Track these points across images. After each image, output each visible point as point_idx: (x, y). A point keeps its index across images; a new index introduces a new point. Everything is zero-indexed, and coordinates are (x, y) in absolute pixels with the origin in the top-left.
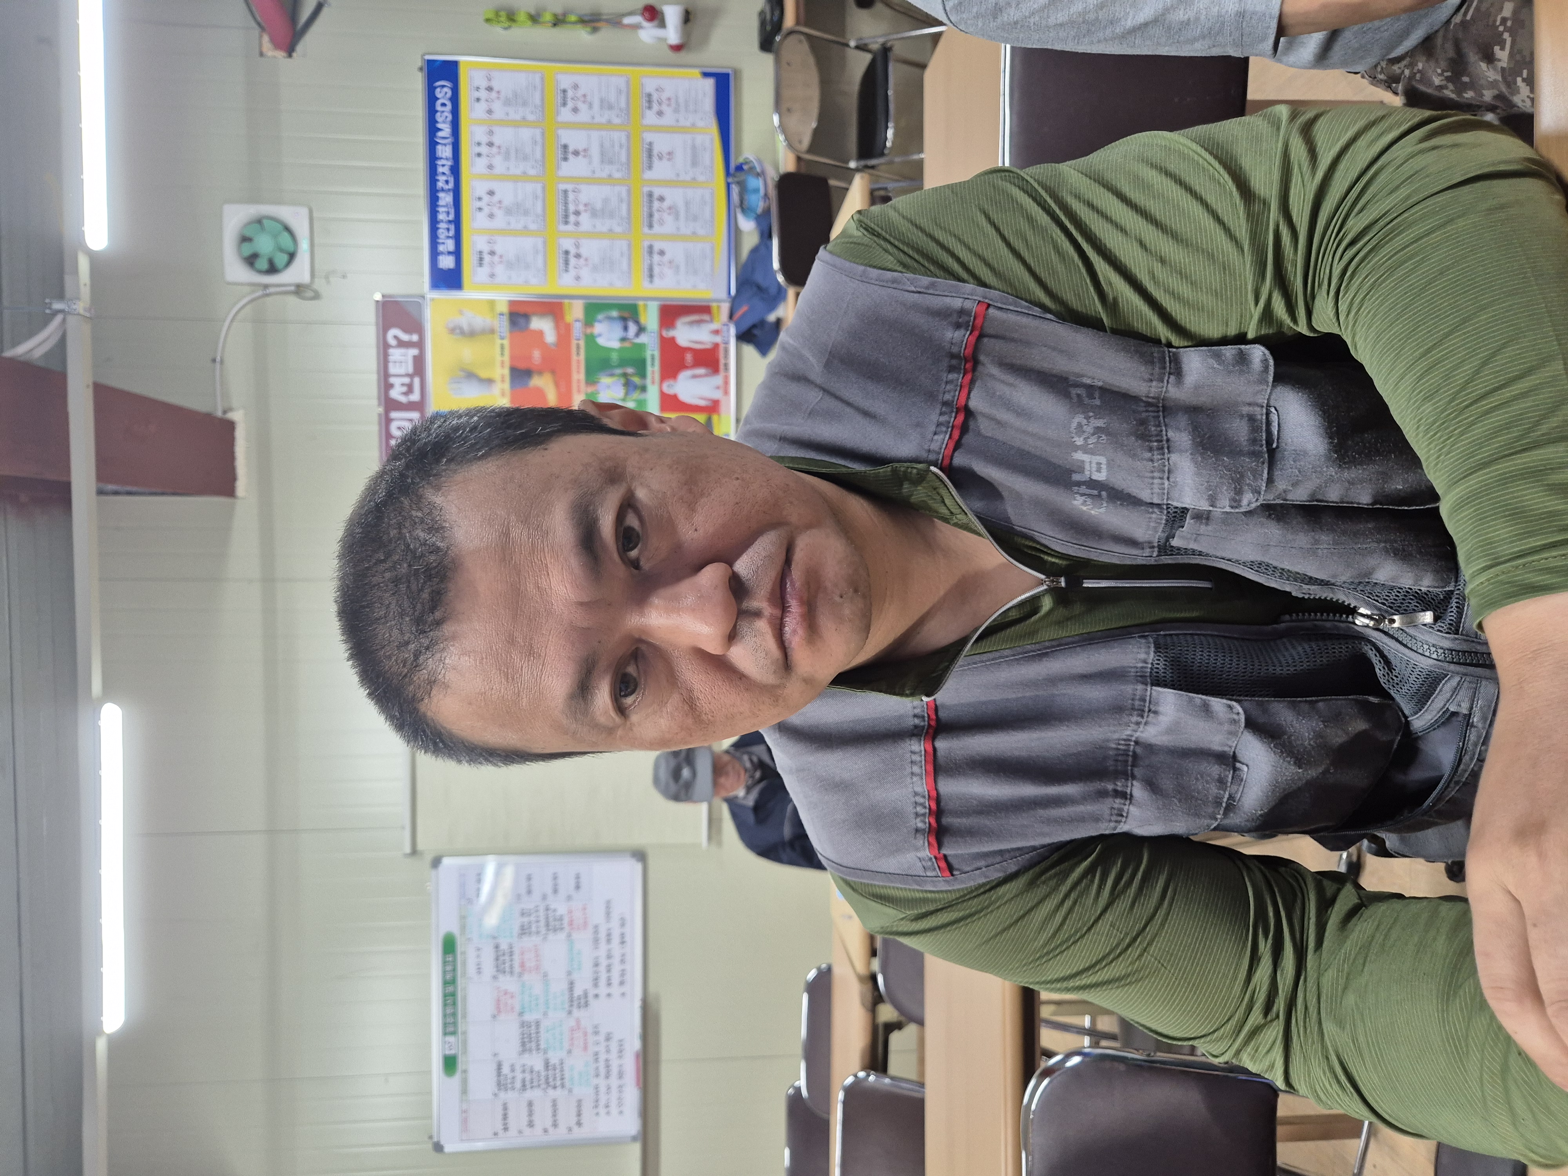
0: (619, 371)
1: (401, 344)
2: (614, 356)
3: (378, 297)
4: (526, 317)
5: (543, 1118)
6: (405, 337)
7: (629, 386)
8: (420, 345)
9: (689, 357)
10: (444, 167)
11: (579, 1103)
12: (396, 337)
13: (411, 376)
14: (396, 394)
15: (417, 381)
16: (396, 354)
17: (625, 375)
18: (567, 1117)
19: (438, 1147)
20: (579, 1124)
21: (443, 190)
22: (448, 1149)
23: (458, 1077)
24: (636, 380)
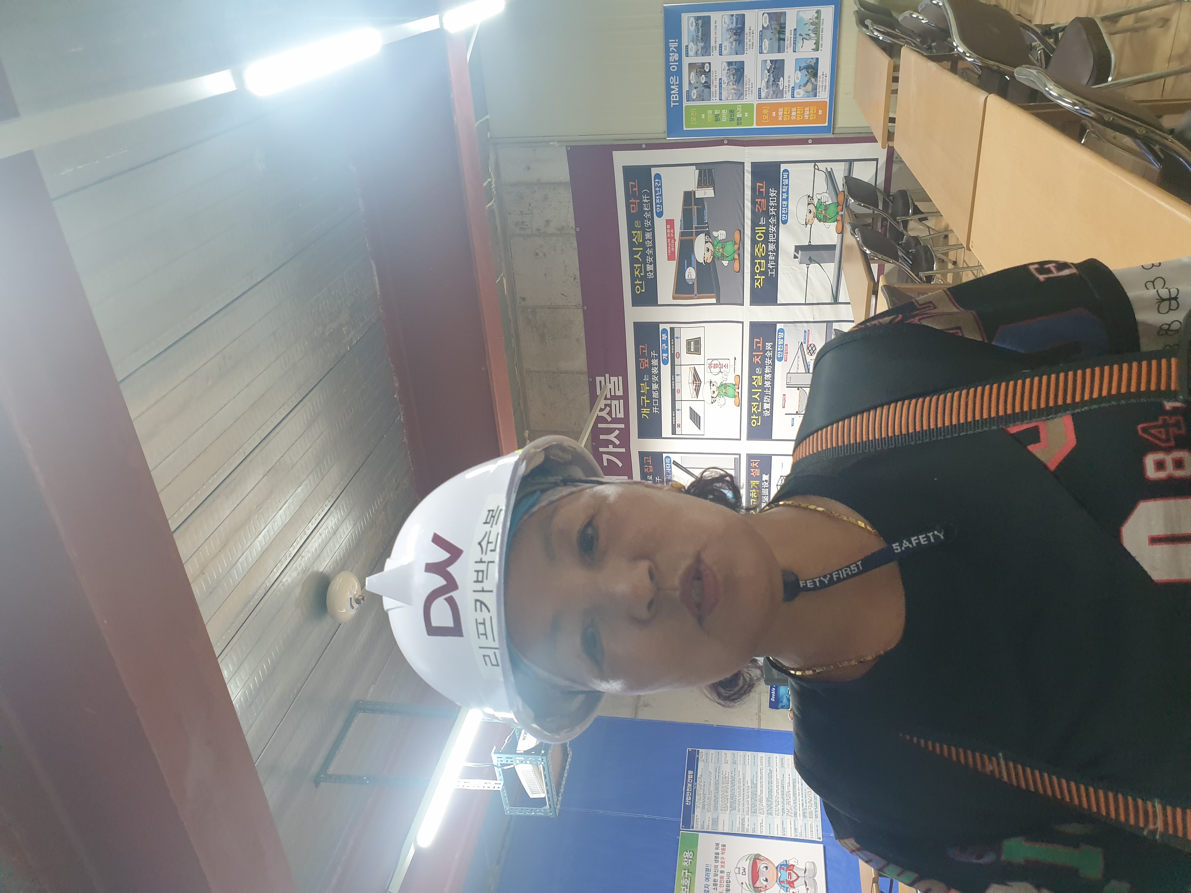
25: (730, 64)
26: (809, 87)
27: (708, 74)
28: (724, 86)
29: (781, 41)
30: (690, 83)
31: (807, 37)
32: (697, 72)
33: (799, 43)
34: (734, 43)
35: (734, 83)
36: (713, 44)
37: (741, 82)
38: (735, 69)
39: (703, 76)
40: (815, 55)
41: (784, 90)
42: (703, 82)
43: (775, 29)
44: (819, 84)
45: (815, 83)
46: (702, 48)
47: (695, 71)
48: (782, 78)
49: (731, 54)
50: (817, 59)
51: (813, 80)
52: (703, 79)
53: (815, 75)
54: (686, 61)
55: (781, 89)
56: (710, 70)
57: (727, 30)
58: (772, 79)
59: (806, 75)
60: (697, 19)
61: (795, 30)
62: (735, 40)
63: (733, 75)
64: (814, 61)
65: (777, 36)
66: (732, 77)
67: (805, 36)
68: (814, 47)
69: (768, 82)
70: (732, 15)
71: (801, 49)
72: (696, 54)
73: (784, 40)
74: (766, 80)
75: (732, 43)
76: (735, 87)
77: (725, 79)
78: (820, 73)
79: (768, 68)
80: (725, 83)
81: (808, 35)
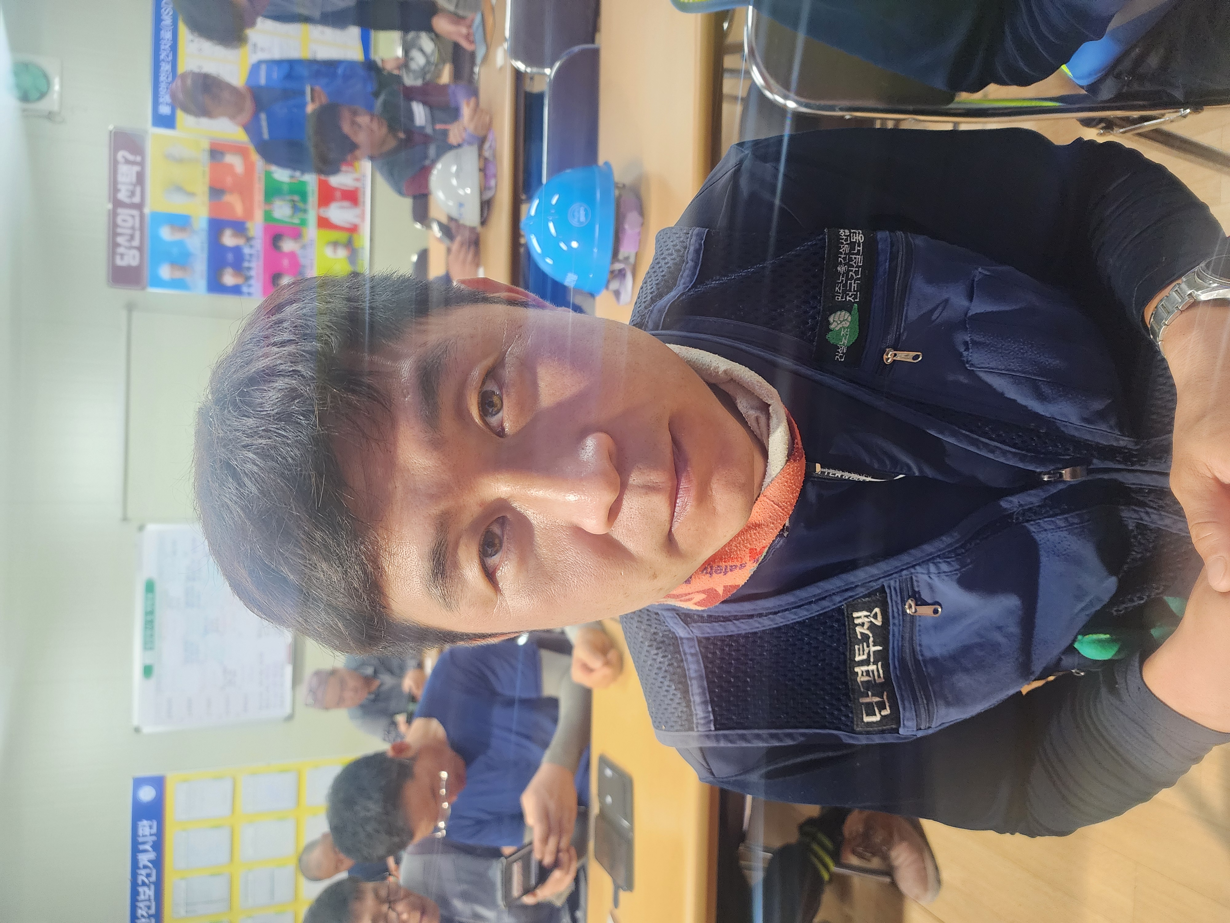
0: (288, 198)
1: (127, 162)
2: (285, 188)
3: (111, 127)
4: (222, 154)
5: (218, 707)
6: (131, 157)
7: (295, 208)
8: (142, 164)
9: (338, 194)
10: (166, 46)
12: (124, 157)
13: (135, 185)
14: (122, 196)
15: (138, 190)
16: (123, 169)
17: (293, 201)
18: (236, 706)
19: (137, 730)
20: (245, 710)
21: (163, 60)
22: (147, 730)
23: (154, 679)
24: (300, 205)
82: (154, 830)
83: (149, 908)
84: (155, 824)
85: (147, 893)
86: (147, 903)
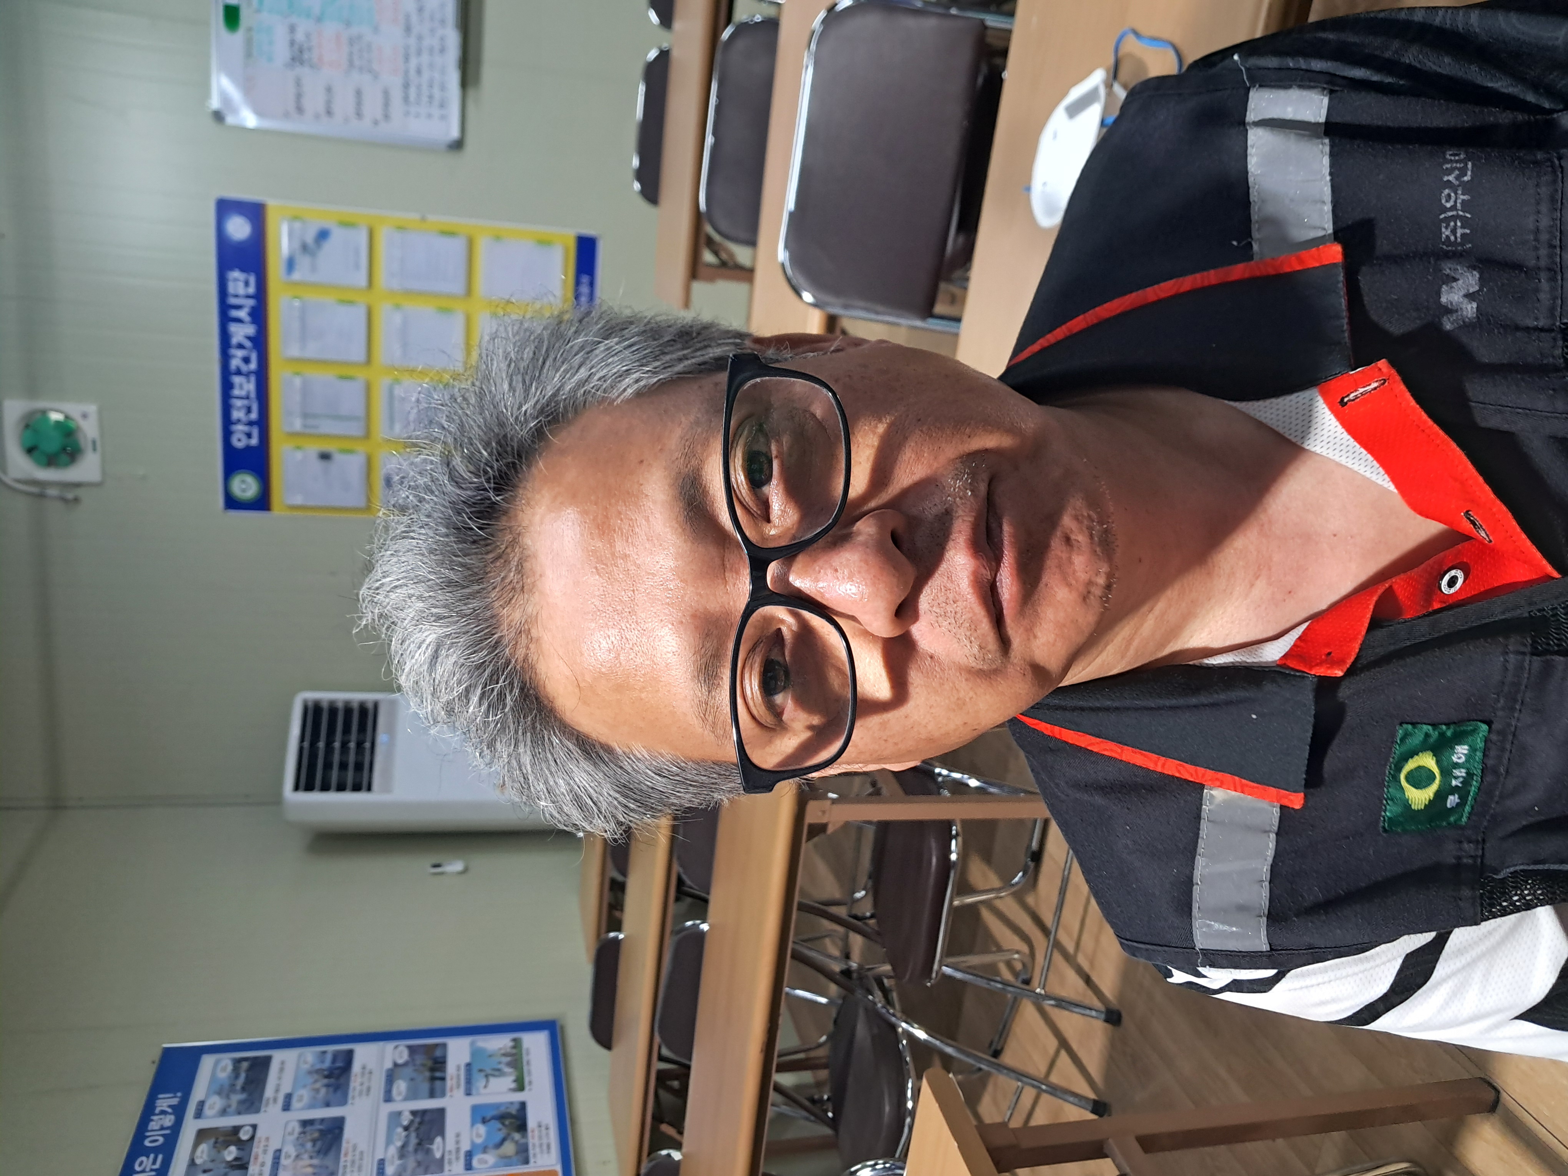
5: (344, 104)
11: (386, 94)
18: (372, 106)
19: (218, 116)
20: (387, 117)
22: (230, 120)
23: (239, 37)
25: (305, 1123)
26: (509, 1148)
27: (245, 1146)
28: (284, 1161)
29: (438, 1083)
30: (192, 1163)
31: (497, 1073)
32: (216, 1142)
33: (480, 1082)
34: (323, 1091)
35: (314, 1154)
36: (269, 1092)
37: (332, 1154)
38: (321, 1131)
39: (233, 1148)
40: (518, 1097)
41: (447, 1158)
42: (229, 1158)
43: (423, 1065)
44: (531, 1141)
45: (523, 1141)
46: (241, 1102)
47: (212, 1141)
48: (438, 1140)
49: (311, 1106)
50: (523, 1105)
51: (517, 1136)
52: (231, 1154)
53: (521, 1126)
54: (190, 1128)
55: (438, 1155)
56: (252, 1138)
57: (310, 1073)
58: (413, 1141)
59: (500, 1130)
60: (237, 1062)
61: (468, 1065)
62: (327, 1086)
63: (314, 1141)
64: (517, 1107)
65: (427, 1074)
66: (309, 1145)
67: (490, 1072)
68: (513, 1085)
69: (404, 1146)
70: (324, 1052)
71: (482, 1091)
72: (224, 1112)
73: (443, 1079)
74: (399, 1144)
75: (317, 1091)
76: (315, 1161)
77: (290, 1150)
78: (531, 1123)
79: (405, 1123)
80: (288, 1156)
81: (499, 1070)
82: (251, 290)
83: (249, 410)
84: (252, 279)
85: (244, 386)
86: (245, 402)
